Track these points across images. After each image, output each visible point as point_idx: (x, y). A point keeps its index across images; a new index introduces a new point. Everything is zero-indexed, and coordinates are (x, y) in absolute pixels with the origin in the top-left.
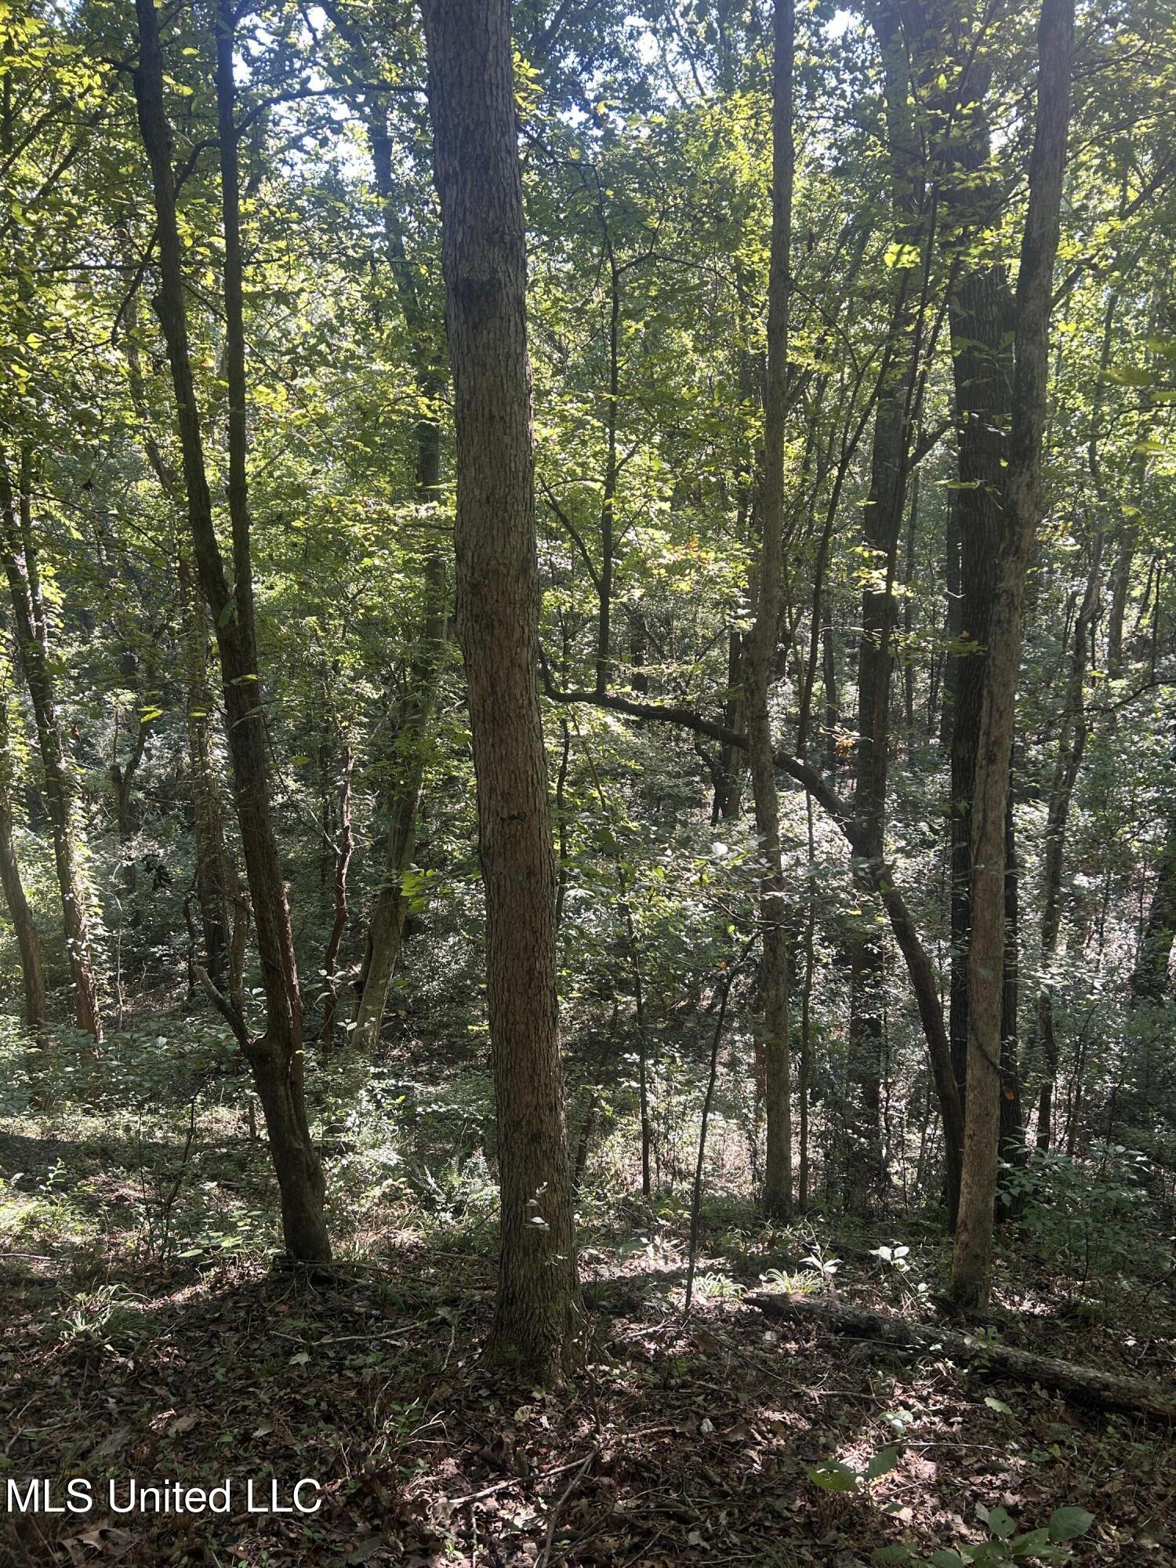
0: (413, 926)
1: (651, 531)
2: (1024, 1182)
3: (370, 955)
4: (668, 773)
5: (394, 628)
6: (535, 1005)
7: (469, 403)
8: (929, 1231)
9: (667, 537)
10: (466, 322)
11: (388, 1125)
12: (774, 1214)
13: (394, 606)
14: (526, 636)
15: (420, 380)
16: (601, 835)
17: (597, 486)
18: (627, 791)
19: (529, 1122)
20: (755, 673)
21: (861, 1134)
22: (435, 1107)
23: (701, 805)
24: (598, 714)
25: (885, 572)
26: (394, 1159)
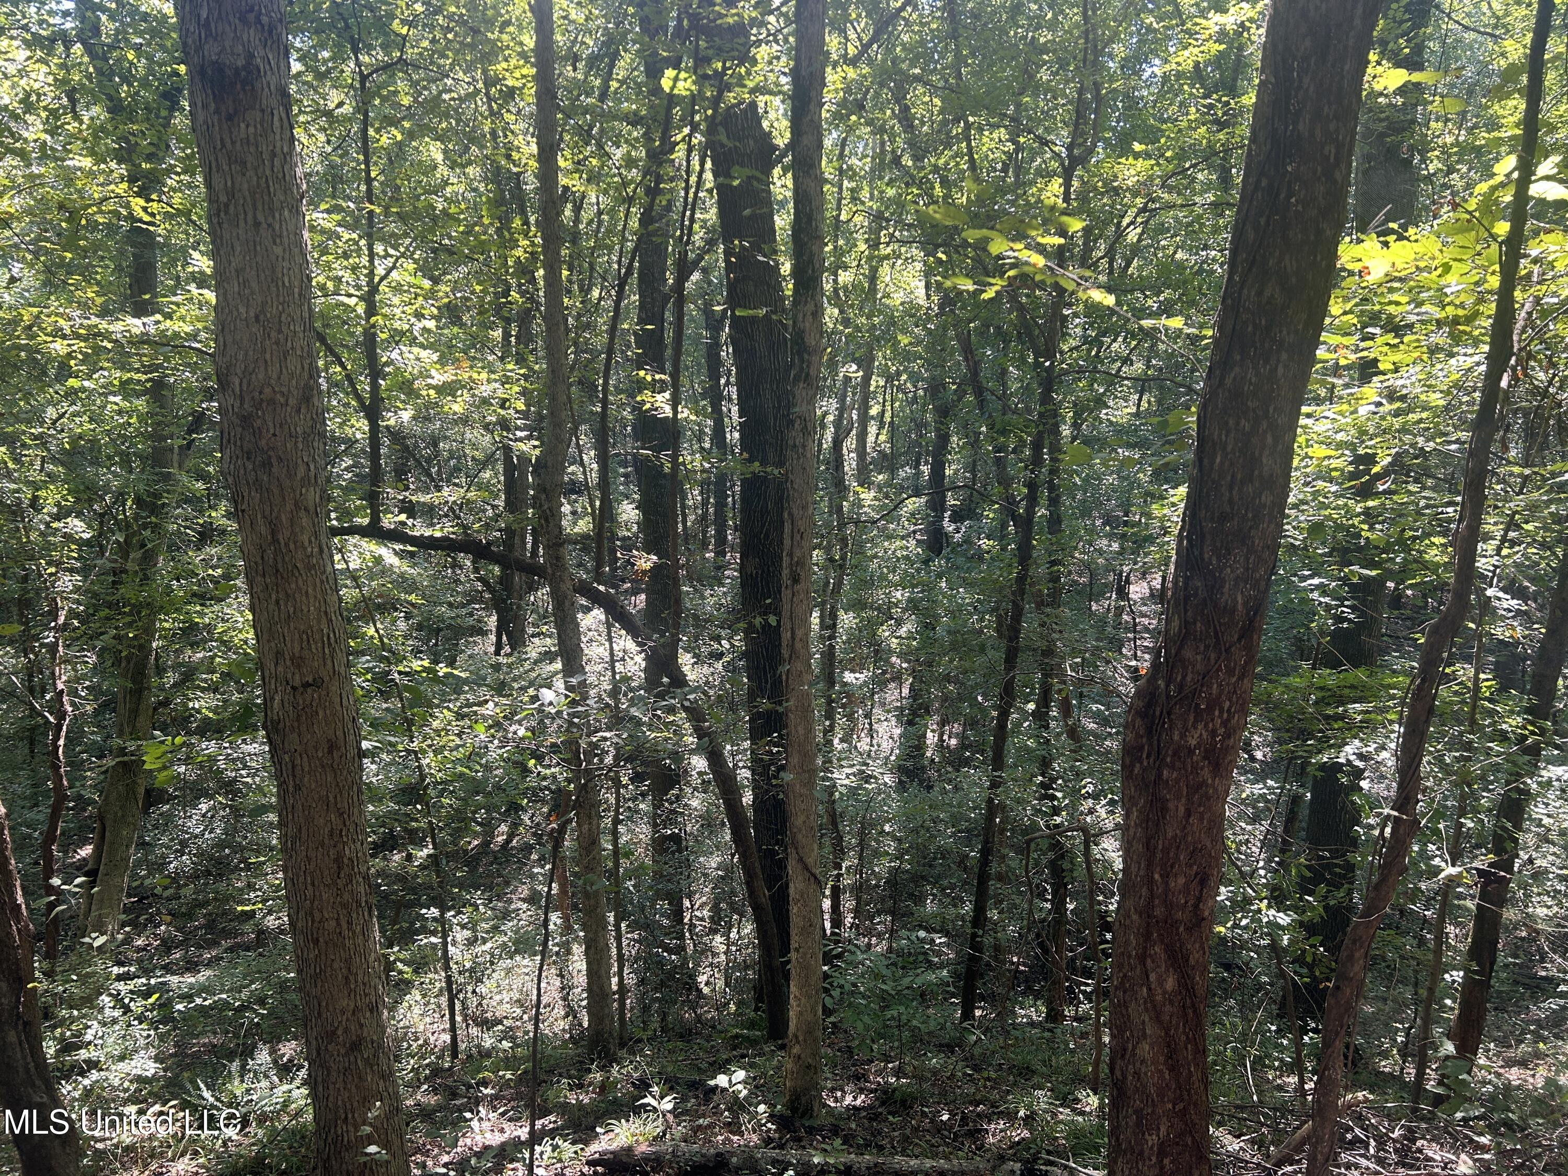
0: (154, 797)
1: (416, 350)
2: (842, 982)
3: (102, 837)
4: (450, 605)
5: (109, 458)
6: (346, 896)
7: (227, 206)
8: (753, 1042)
9: (435, 357)
10: (217, 111)
11: (140, 1031)
12: (599, 1053)
13: (108, 433)
14: (312, 474)
15: (132, 180)
16: (382, 678)
17: (352, 301)
18: (402, 625)
19: (346, 1030)
20: (548, 499)
21: (670, 952)
22: (199, 1001)
23: (484, 633)
24: (371, 547)
25: (667, 395)
26: (150, 1068)
